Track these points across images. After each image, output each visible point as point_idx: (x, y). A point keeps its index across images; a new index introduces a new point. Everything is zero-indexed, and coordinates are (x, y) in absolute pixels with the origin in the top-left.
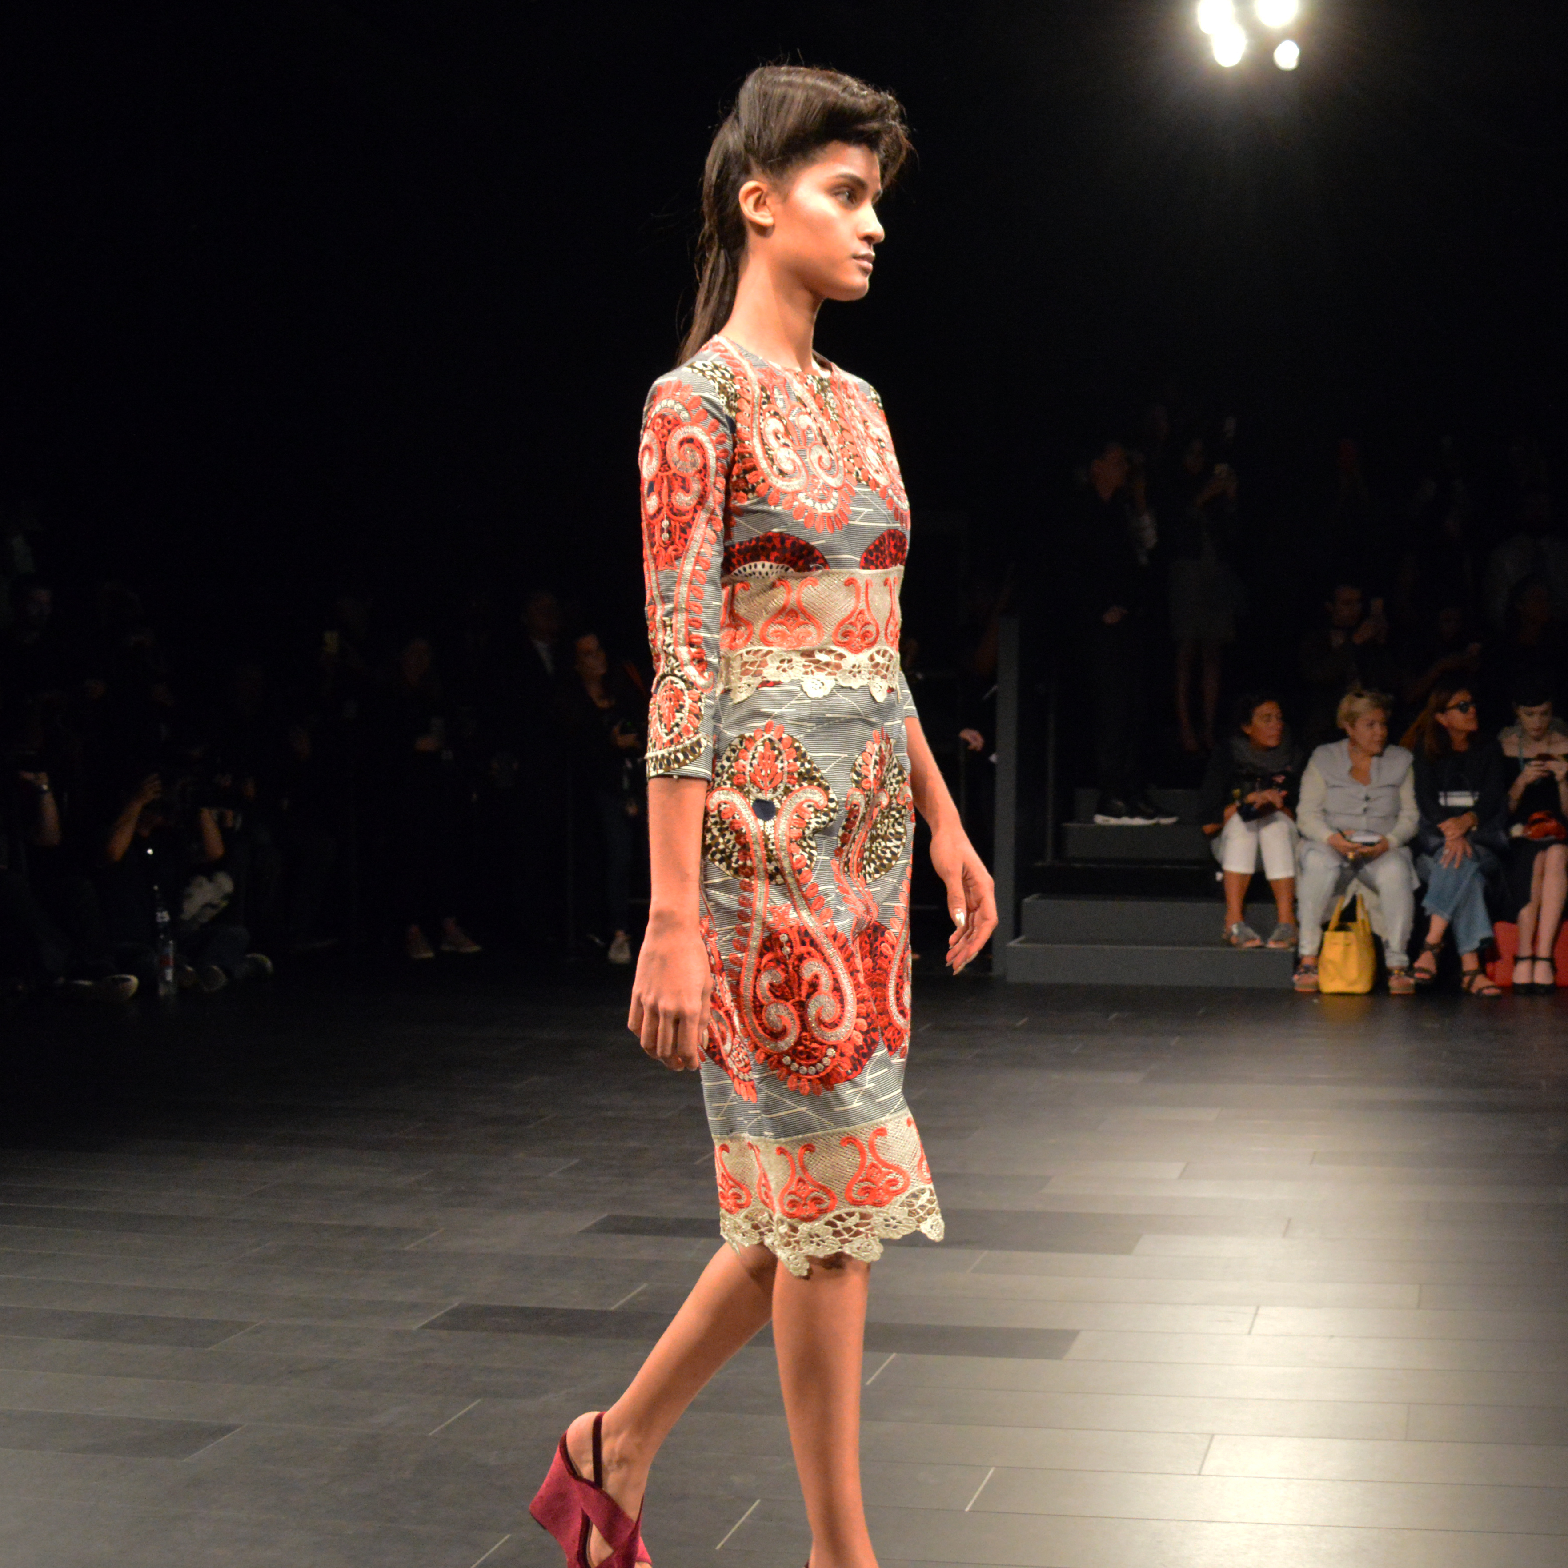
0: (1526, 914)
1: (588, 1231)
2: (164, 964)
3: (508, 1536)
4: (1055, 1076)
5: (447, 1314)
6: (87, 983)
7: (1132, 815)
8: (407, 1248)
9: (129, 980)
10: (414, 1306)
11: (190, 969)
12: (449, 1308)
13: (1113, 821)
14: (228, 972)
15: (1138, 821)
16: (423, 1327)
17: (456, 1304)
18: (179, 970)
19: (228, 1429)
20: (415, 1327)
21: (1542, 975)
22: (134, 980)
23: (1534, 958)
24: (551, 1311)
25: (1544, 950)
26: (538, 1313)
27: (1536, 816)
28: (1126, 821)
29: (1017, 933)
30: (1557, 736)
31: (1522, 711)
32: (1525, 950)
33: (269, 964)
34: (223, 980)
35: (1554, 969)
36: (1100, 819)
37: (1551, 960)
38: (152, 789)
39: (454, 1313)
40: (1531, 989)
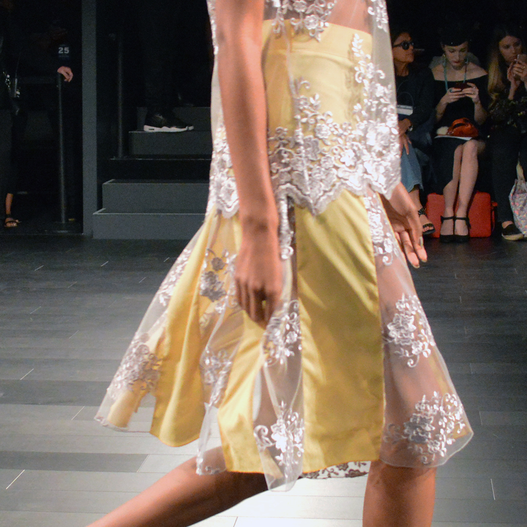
0: (450, 187)
4: (128, 297)
7: (170, 126)
13: (157, 130)
15: (174, 129)
21: (461, 229)
23: (454, 218)
25: (461, 213)
27: (456, 122)
28: (165, 129)
29: (100, 206)
30: (471, 66)
31: (447, 48)
32: (449, 213)
35: (469, 226)
36: (147, 128)
37: (466, 219)
40: (454, 239)
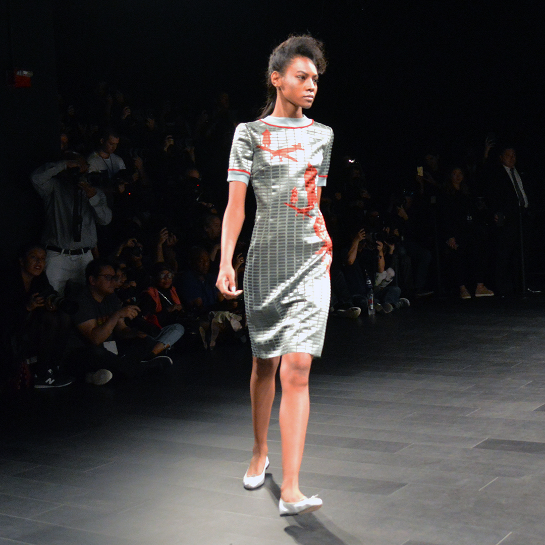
1: (537, 410)
2: (370, 303)
3: (511, 533)
5: (484, 442)
6: (343, 311)
8: (467, 416)
9: (357, 309)
10: (471, 439)
11: (379, 305)
12: (485, 440)
14: (394, 306)
16: (475, 447)
17: (487, 439)
18: (375, 305)
19: (403, 485)
20: (472, 448)
22: (359, 309)
24: (525, 442)
26: (519, 443)
33: (409, 302)
34: (392, 308)
38: (362, 236)
39: (486, 442)
